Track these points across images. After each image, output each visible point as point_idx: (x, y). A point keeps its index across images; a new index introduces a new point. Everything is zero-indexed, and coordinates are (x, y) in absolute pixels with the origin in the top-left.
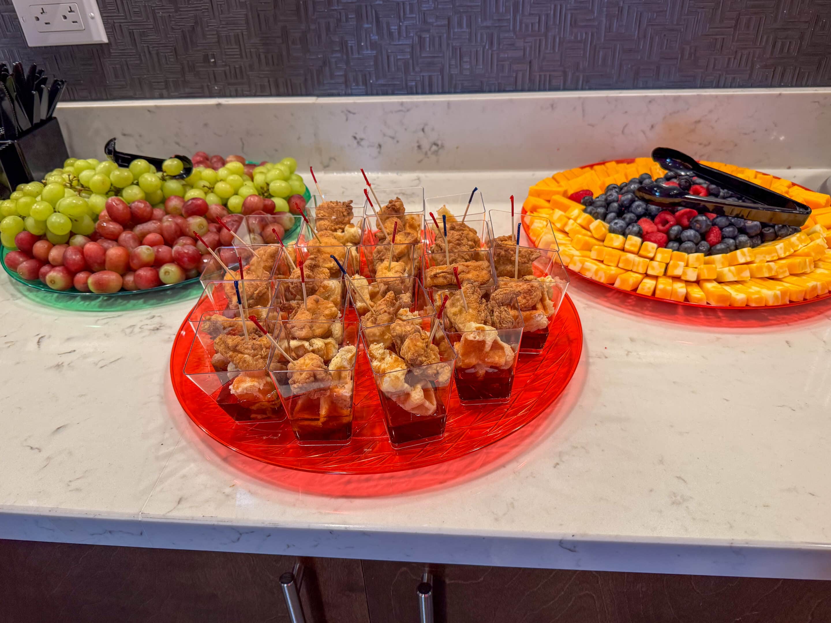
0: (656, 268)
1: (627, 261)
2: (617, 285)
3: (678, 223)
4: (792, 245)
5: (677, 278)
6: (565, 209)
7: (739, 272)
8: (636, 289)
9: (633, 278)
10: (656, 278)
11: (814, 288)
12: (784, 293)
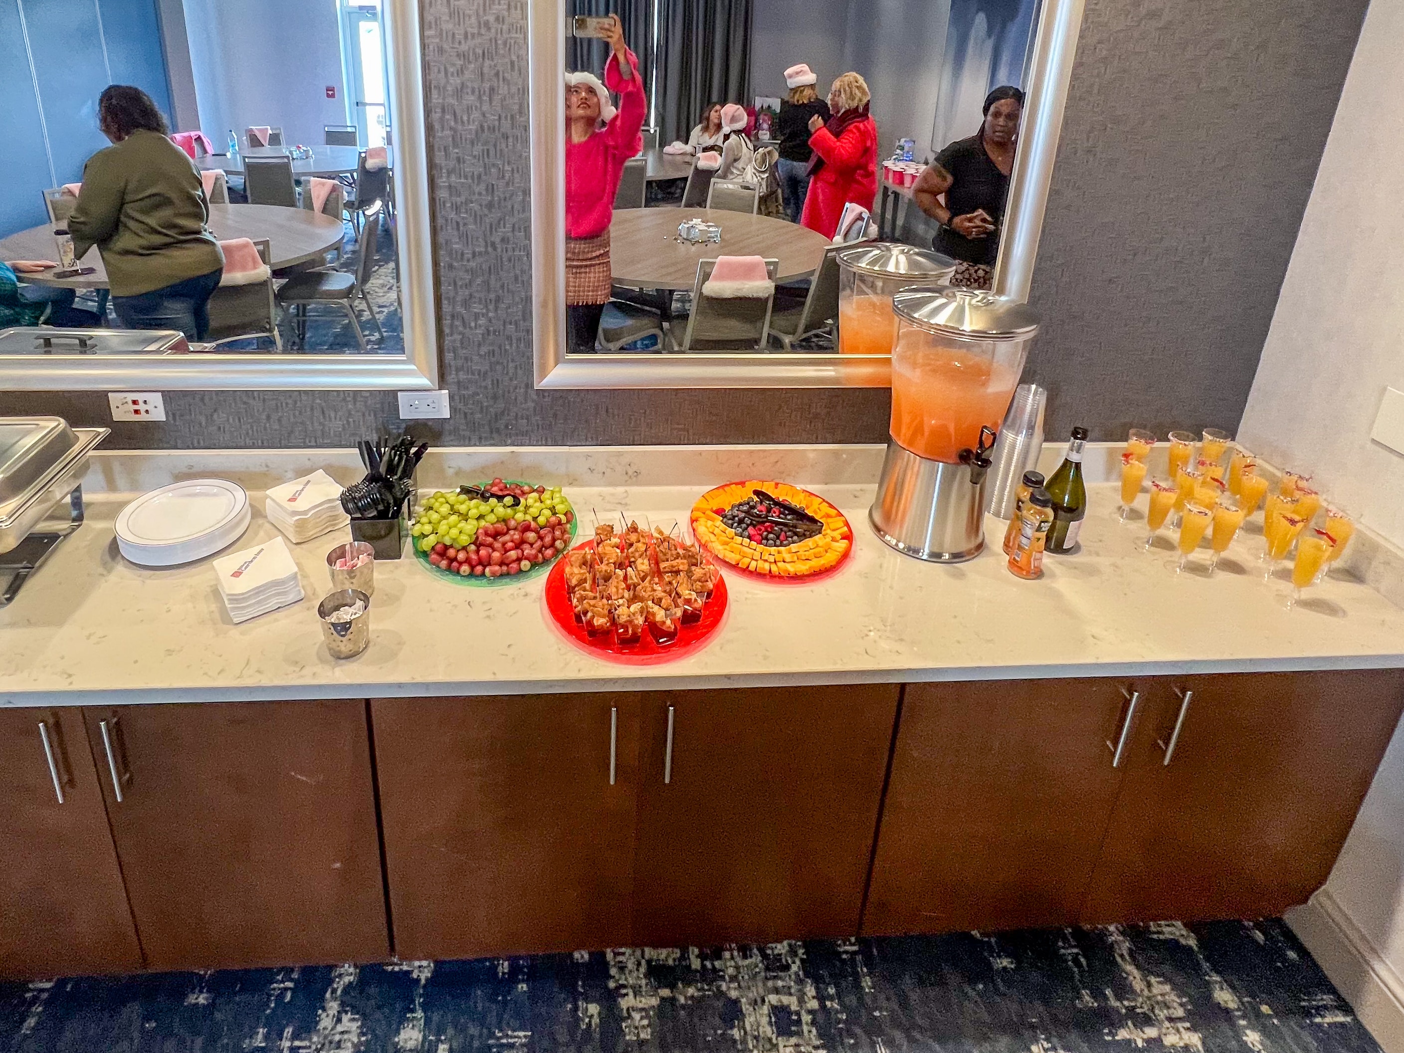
0: (757, 555)
1: (744, 552)
2: (740, 565)
3: (766, 530)
4: (816, 542)
5: (766, 561)
6: (713, 520)
7: (793, 557)
8: (748, 567)
9: (746, 561)
10: (757, 560)
11: (823, 564)
12: (810, 568)
